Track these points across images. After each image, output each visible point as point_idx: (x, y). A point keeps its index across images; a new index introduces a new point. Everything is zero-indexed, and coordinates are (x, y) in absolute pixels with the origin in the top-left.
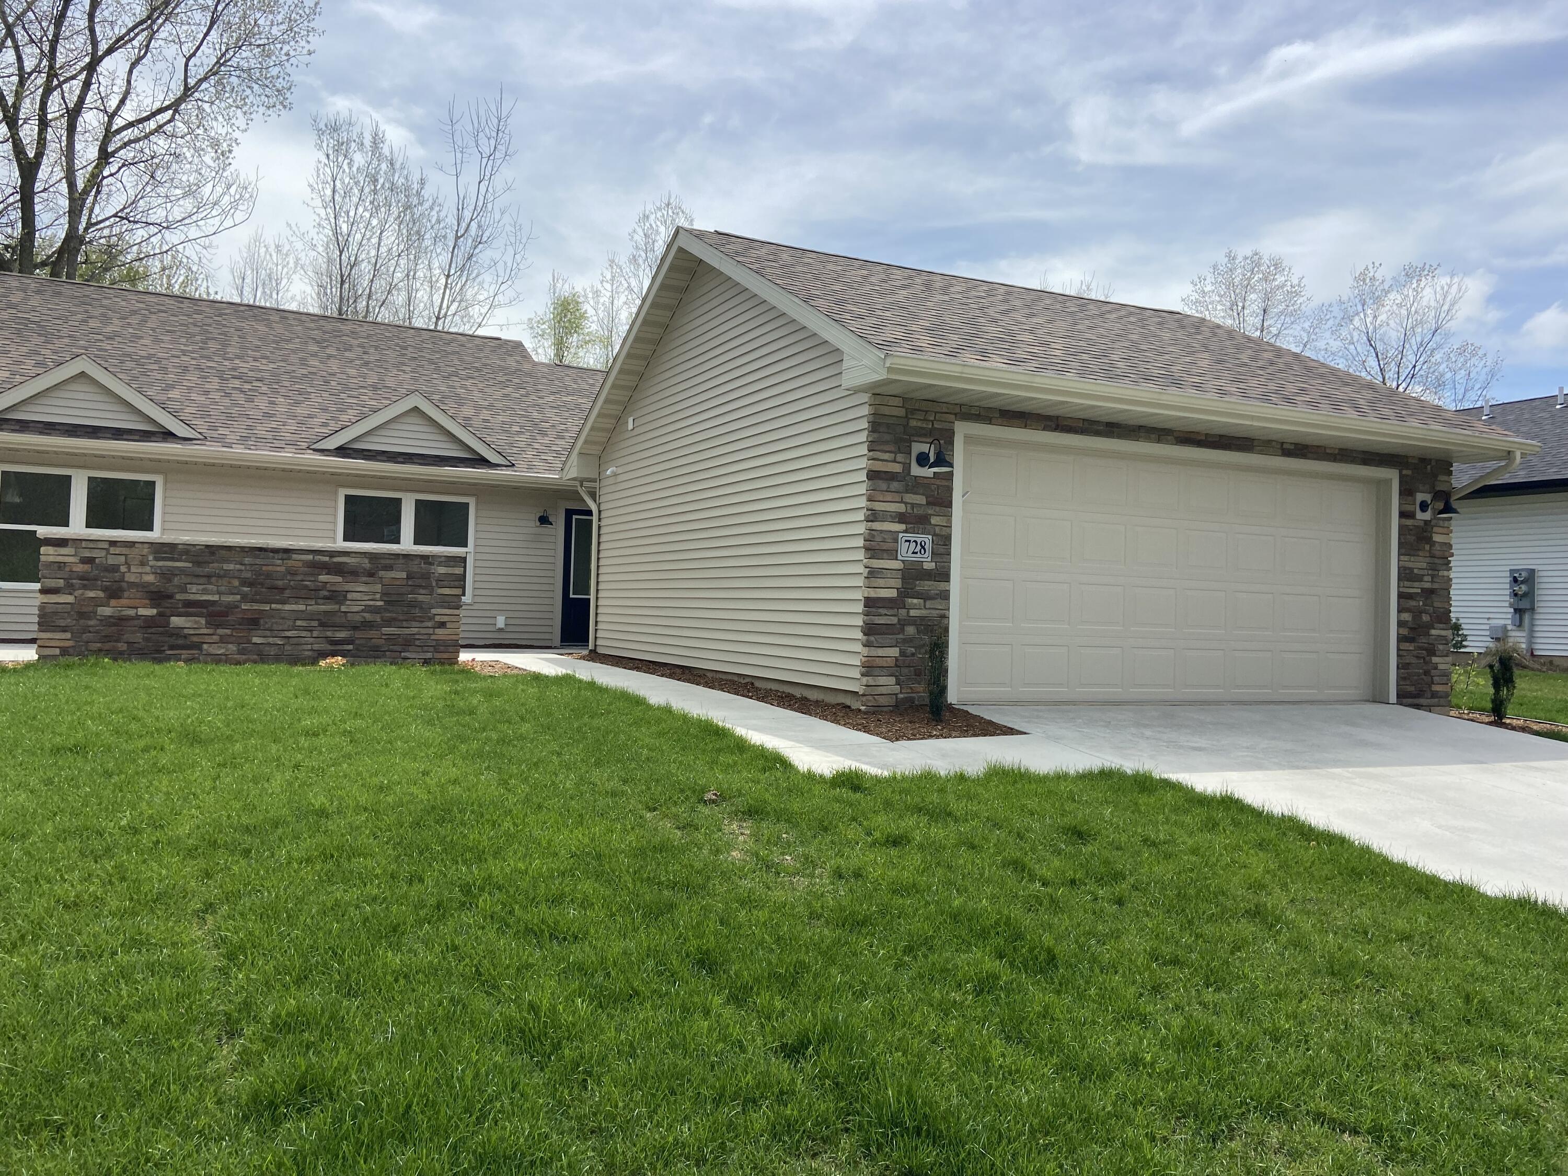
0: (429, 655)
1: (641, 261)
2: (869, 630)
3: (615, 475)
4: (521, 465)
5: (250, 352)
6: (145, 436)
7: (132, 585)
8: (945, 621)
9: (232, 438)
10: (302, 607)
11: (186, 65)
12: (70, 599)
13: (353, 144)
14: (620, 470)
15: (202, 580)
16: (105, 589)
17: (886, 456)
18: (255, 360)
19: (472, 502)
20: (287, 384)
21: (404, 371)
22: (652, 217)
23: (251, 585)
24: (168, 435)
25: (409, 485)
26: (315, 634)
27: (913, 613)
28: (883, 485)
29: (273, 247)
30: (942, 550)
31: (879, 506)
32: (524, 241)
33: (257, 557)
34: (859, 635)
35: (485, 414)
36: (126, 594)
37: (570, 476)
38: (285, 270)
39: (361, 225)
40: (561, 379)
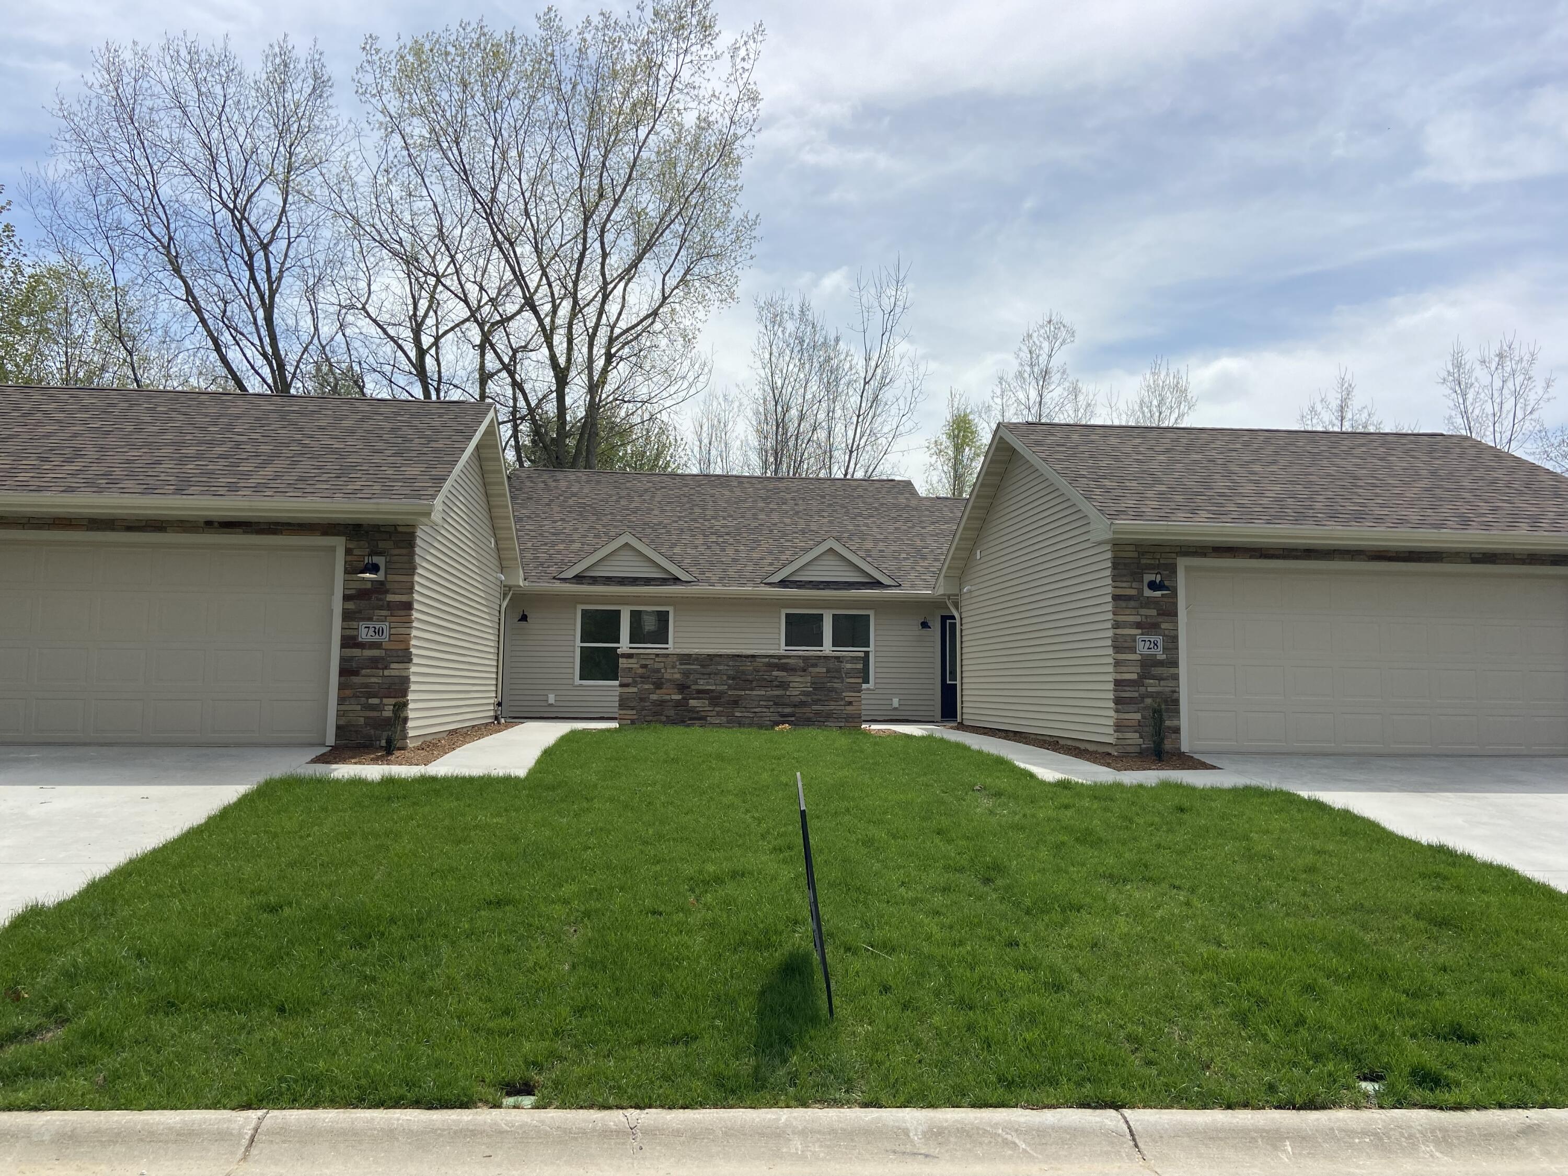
0: (842, 724)
1: (1026, 375)
2: (1118, 701)
3: (970, 592)
4: (906, 584)
5: (721, 513)
6: (663, 582)
7: (669, 680)
8: (1175, 695)
9: (714, 579)
10: (763, 693)
11: (664, 280)
12: (635, 690)
13: (785, 315)
14: (973, 588)
15: (706, 677)
16: (654, 684)
17: (1124, 585)
18: (724, 519)
19: (871, 613)
20: (745, 535)
21: (823, 517)
22: (1035, 335)
23: (733, 679)
24: (676, 580)
25: (828, 604)
26: (772, 710)
27: (1149, 689)
28: (1123, 604)
29: (722, 396)
30: (1170, 645)
31: (1120, 618)
32: (920, 378)
33: (736, 661)
34: (1112, 705)
35: (881, 546)
36: (665, 686)
37: (939, 593)
38: (731, 414)
39: (792, 379)
40: (940, 510)
